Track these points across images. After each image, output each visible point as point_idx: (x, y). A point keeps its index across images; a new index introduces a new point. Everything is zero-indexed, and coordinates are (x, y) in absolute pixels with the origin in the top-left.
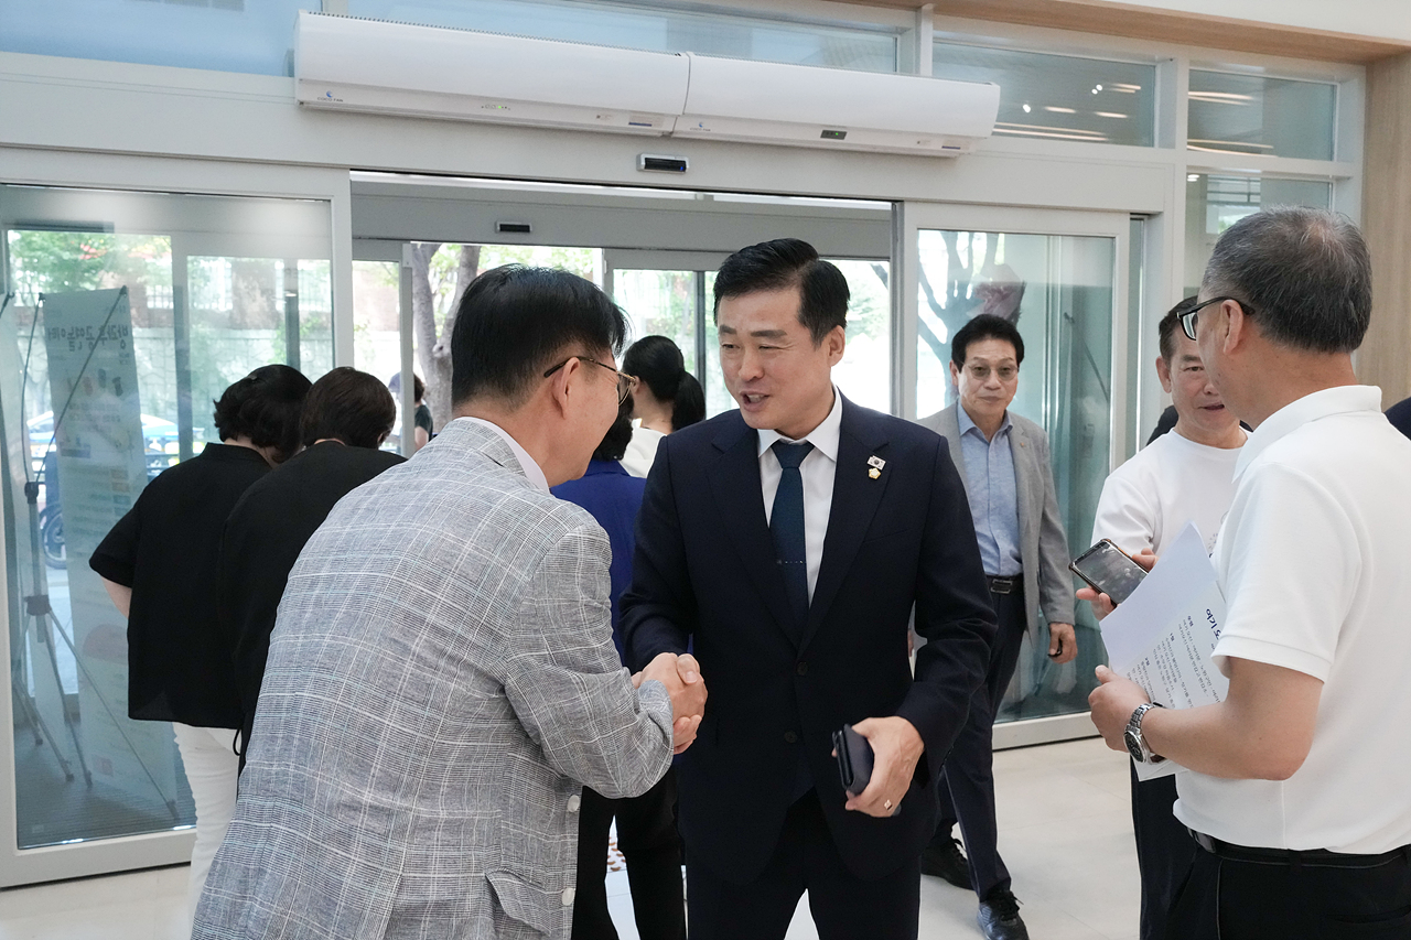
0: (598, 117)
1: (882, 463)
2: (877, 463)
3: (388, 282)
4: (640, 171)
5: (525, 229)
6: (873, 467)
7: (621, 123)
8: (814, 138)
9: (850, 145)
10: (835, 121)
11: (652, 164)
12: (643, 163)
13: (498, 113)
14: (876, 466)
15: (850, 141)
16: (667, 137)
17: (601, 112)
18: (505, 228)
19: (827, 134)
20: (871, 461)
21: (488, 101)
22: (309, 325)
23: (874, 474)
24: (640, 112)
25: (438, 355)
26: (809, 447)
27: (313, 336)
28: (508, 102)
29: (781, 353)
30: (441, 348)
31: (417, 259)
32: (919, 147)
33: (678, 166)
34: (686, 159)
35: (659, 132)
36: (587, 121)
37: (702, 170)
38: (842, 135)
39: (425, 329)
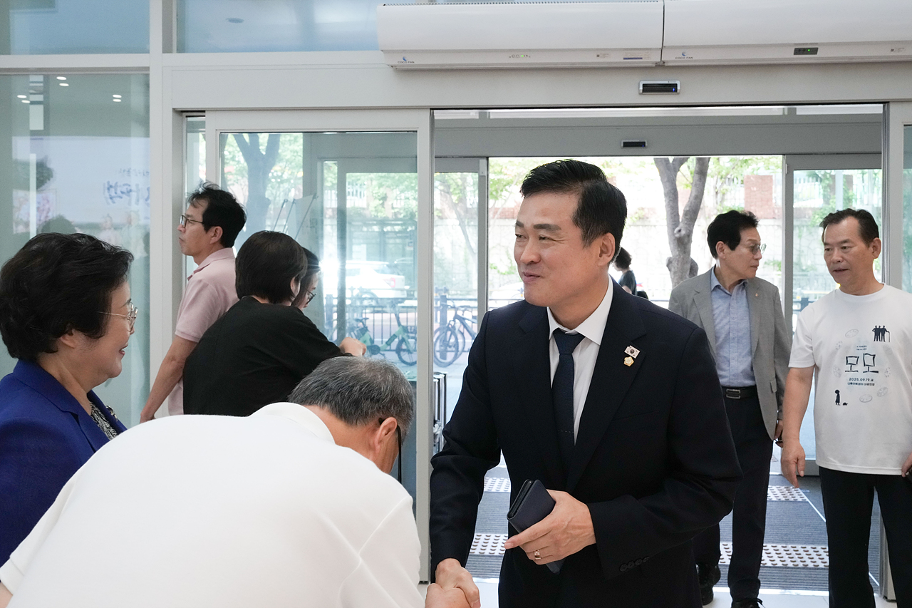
0: (598, 56)
1: (637, 352)
2: (632, 352)
3: (687, 186)
4: (640, 94)
5: (641, 144)
6: (629, 356)
7: (617, 59)
8: (789, 55)
9: (823, 58)
10: (805, 39)
11: (648, 89)
12: (641, 88)
13: (522, 61)
14: (632, 355)
15: (822, 54)
16: (661, 66)
17: (600, 52)
18: (627, 145)
19: (799, 51)
20: (628, 350)
21: (514, 52)
22: (637, 216)
23: (629, 362)
24: (631, 49)
25: (677, 235)
26: (580, 337)
27: (638, 223)
28: (527, 52)
29: (554, 245)
30: (680, 231)
31: (669, 170)
32: (893, 54)
33: (671, 88)
34: (678, 83)
35: (653, 63)
36: (591, 59)
37: (690, 90)
38: (814, 51)
39: (672, 218)
